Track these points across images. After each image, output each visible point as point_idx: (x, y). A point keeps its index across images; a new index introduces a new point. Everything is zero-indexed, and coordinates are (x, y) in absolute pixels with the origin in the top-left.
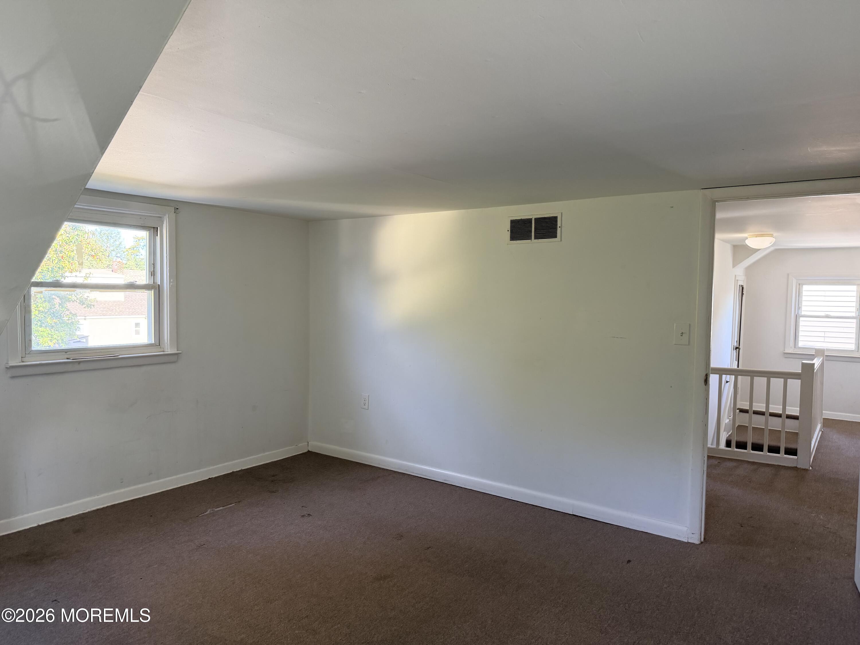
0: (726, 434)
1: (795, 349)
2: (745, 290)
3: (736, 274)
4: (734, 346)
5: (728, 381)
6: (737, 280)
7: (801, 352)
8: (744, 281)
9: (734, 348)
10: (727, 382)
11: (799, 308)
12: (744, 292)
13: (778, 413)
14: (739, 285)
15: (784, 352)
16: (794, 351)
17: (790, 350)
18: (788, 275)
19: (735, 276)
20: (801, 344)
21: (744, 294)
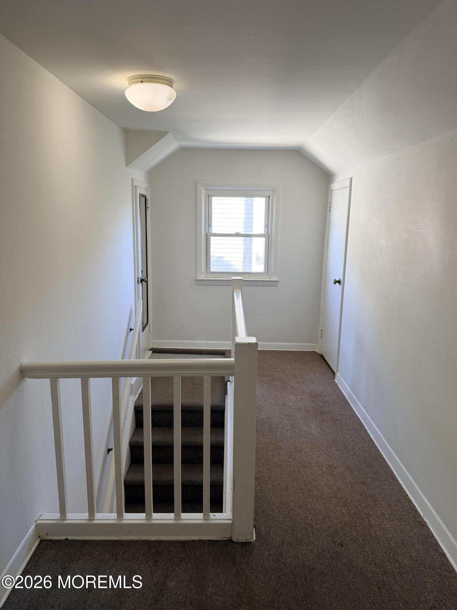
0: (134, 398)
1: (207, 274)
2: (149, 203)
3: (133, 178)
4: (138, 278)
5: (132, 328)
6: (135, 186)
7: (213, 278)
8: (147, 190)
9: (138, 281)
10: (131, 330)
11: (210, 225)
12: (149, 205)
13: (193, 349)
14: (140, 194)
15: (196, 279)
16: (206, 277)
17: (202, 277)
18: (196, 183)
19: (132, 179)
20: (213, 269)
21: (149, 207)
